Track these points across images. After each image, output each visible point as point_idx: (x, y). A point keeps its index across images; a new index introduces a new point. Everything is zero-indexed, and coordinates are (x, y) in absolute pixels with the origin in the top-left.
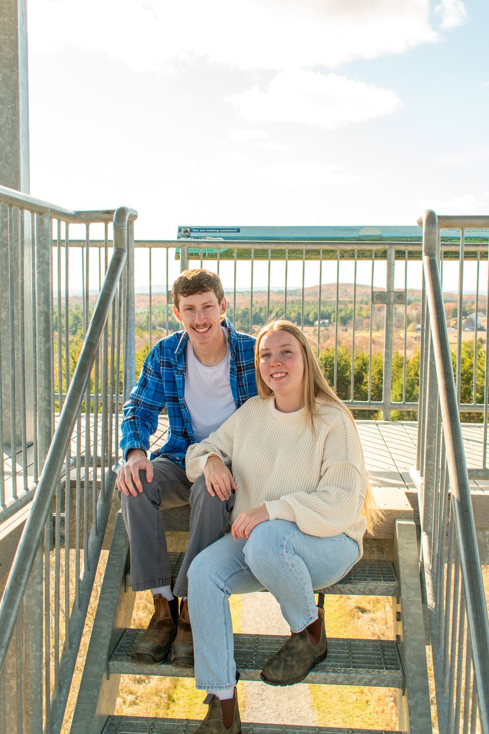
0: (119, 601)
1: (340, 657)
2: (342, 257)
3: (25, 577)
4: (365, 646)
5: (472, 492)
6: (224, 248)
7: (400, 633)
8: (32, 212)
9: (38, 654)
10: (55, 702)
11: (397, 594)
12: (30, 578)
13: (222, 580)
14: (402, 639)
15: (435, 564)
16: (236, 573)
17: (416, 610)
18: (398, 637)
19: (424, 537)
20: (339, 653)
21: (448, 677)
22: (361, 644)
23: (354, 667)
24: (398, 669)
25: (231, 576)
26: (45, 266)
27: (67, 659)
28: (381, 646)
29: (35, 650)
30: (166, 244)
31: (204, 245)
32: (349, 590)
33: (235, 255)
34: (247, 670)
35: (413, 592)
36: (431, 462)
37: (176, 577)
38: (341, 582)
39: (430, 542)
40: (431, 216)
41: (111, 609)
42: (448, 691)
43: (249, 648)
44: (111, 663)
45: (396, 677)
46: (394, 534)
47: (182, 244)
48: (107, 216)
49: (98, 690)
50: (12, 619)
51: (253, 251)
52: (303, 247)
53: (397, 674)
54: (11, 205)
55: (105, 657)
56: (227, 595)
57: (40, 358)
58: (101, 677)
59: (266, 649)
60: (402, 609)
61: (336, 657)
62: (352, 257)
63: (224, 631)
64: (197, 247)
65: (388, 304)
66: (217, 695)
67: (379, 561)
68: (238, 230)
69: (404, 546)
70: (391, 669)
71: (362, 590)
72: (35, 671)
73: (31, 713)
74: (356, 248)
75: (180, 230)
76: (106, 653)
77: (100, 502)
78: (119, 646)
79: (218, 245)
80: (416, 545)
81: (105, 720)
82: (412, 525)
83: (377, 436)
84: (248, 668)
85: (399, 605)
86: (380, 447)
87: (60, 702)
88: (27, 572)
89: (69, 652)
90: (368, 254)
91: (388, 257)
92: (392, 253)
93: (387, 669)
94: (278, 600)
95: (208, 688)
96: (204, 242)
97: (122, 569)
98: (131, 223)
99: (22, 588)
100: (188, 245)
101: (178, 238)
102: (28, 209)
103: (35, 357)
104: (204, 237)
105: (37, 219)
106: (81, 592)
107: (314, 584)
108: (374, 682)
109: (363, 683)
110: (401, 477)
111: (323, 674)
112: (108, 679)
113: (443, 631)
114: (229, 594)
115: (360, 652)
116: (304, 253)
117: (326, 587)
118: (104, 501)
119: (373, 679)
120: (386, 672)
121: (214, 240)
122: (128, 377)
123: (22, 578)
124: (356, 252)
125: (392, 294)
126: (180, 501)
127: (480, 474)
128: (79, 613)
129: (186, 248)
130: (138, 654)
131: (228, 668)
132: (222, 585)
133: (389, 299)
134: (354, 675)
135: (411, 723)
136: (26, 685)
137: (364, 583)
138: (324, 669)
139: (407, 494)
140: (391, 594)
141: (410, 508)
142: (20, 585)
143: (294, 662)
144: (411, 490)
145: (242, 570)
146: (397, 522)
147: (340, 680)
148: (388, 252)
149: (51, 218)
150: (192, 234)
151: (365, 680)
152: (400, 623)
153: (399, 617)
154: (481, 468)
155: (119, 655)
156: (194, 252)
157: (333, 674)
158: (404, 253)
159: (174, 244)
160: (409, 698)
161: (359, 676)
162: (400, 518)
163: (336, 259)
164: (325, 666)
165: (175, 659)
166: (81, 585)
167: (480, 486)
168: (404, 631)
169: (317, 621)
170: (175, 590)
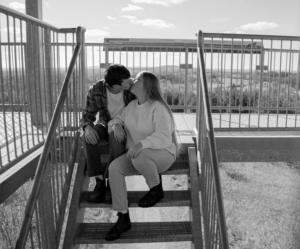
0: (83, 181)
1: (168, 197)
2: (169, 51)
3: (43, 171)
4: (177, 193)
5: (215, 136)
6: (123, 46)
7: (190, 187)
8: (42, 27)
9: (50, 200)
10: (59, 219)
11: (189, 174)
12: (45, 172)
13: (122, 170)
14: (190, 190)
15: (202, 162)
16: (128, 168)
17: (195, 178)
18: (189, 189)
19: (198, 152)
20: (168, 196)
21: (206, 201)
22: (176, 192)
23: (173, 200)
24: (189, 200)
25: (125, 169)
26: (48, 50)
27: (63, 203)
28: (183, 192)
29: (49, 199)
30: (99, 45)
31: (114, 45)
32: (171, 173)
33: (127, 49)
34: (133, 204)
35: (194, 173)
36: (201, 125)
37: (105, 171)
38: (168, 170)
39: (200, 154)
40: (200, 32)
41: (80, 184)
42: (206, 206)
43: (134, 196)
44: (81, 204)
45: (188, 203)
46: (188, 152)
47: (106, 45)
48: (73, 30)
49: (76, 214)
50: (39, 187)
51: (134, 48)
52: (153, 46)
53: (189, 202)
54: (32, 24)
55: (78, 202)
56: (124, 176)
57: (47, 87)
58: (77, 209)
59: (140, 196)
60: (191, 179)
61: (166, 197)
62: (172, 51)
63: (123, 189)
64: (112, 46)
65: (186, 69)
66: (122, 212)
67: (182, 162)
68: (128, 40)
69: (192, 156)
70: (187, 200)
71: (176, 173)
72: (50, 207)
73: (49, 222)
74: (174, 47)
75: (105, 39)
76: (79, 200)
77: (74, 144)
78: (84, 198)
79: (120, 45)
80: (195, 156)
81: (80, 225)
82: (194, 149)
83: (182, 118)
84: (134, 203)
85: (189, 178)
86: (183, 122)
87: (61, 218)
88: (44, 169)
89: (64, 200)
90: (178, 50)
91: (186, 51)
92: (187, 49)
93: (185, 200)
94: (145, 177)
95: (118, 210)
96: (114, 44)
97: (84, 169)
98: (83, 33)
99: (42, 175)
100: (108, 45)
101: (104, 42)
102: (40, 26)
103: (45, 86)
104: (115, 42)
105: (44, 30)
106: (67, 178)
107: (158, 171)
108: (180, 205)
109: (176, 205)
110: (191, 132)
111: (162, 203)
112: (80, 210)
113: (205, 185)
114: (125, 176)
115: (175, 195)
116: (154, 49)
117: (163, 172)
118: (75, 143)
119: (180, 204)
120: (184, 201)
121: (118, 43)
122: (83, 95)
123: (42, 171)
124: (174, 49)
125: (187, 65)
126: (106, 142)
127: (219, 130)
128: (67, 186)
129: (107, 46)
130: (90, 200)
131: (125, 203)
132: (122, 172)
133: (186, 67)
134: (173, 203)
135: (193, 218)
136: (47, 212)
137: (176, 170)
138: (162, 202)
139: (193, 138)
140: (187, 173)
141: (193, 142)
142: (41, 174)
143: (151, 199)
144: (194, 136)
145: (130, 167)
146: (189, 148)
147: (168, 205)
148: (186, 49)
149: (50, 30)
150: (110, 41)
151: (177, 205)
152: (190, 184)
153: (189, 182)
154: (219, 127)
155: (84, 201)
156: (110, 48)
157: (165, 203)
158: (192, 49)
159: (102, 45)
160: (193, 210)
161: (175, 203)
162: (190, 146)
163: (166, 51)
164: (162, 201)
165: (105, 201)
166: (67, 175)
167: (219, 134)
168: (191, 186)
169: (159, 184)
170: (105, 176)
